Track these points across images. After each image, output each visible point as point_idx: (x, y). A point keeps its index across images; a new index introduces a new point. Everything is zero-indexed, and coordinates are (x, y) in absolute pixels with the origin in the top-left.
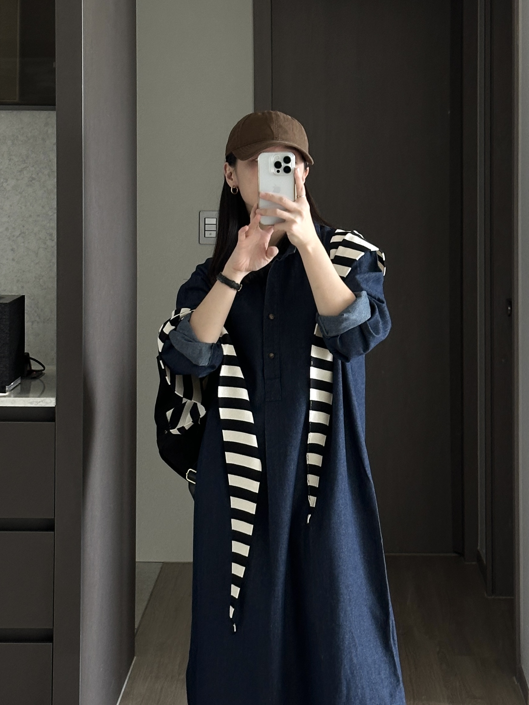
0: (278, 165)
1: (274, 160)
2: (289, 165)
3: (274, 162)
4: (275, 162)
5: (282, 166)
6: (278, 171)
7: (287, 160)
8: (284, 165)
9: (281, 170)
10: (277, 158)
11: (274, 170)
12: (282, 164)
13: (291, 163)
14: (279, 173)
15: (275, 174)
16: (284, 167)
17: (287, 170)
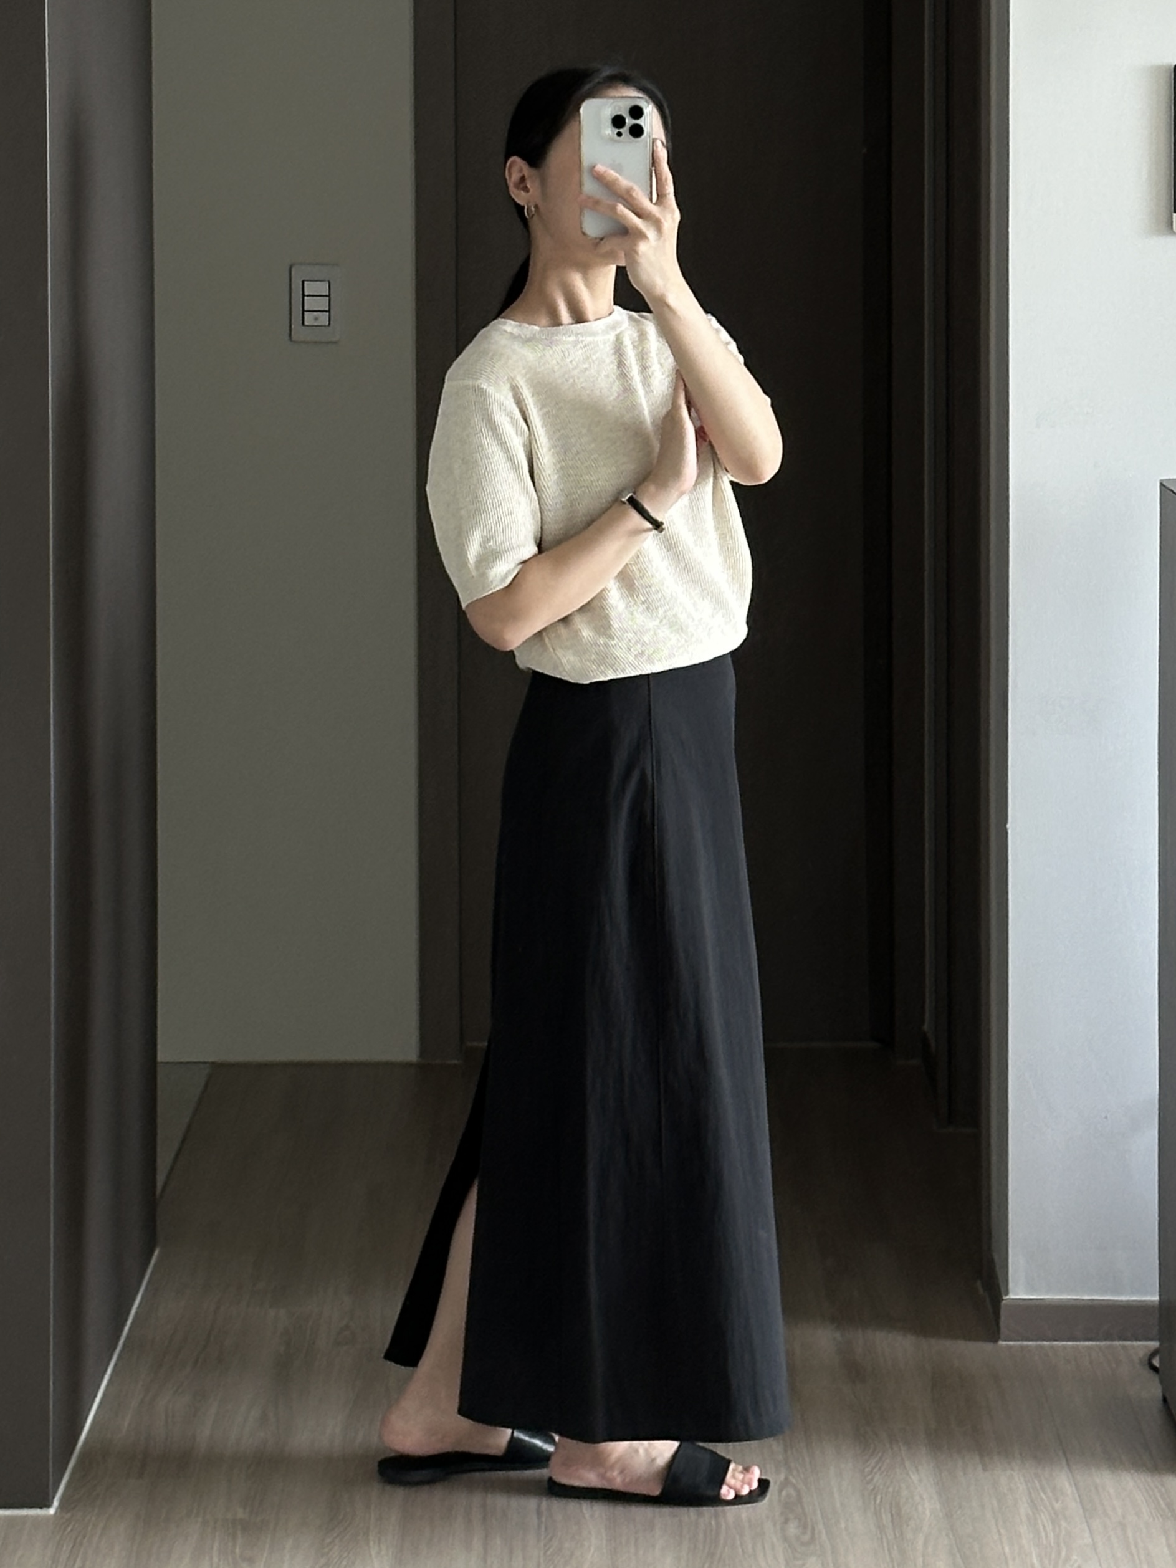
0: (618, 121)
1: (611, 112)
2: (640, 122)
3: (611, 115)
4: (613, 116)
5: (627, 124)
6: (619, 134)
7: (637, 112)
8: (629, 121)
9: (625, 130)
10: (617, 108)
11: (609, 131)
12: (627, 121)
13: (643, 118)
14: (619, 138)
15: (612, 140)
16: (630, 126)
17: (637, 131)
